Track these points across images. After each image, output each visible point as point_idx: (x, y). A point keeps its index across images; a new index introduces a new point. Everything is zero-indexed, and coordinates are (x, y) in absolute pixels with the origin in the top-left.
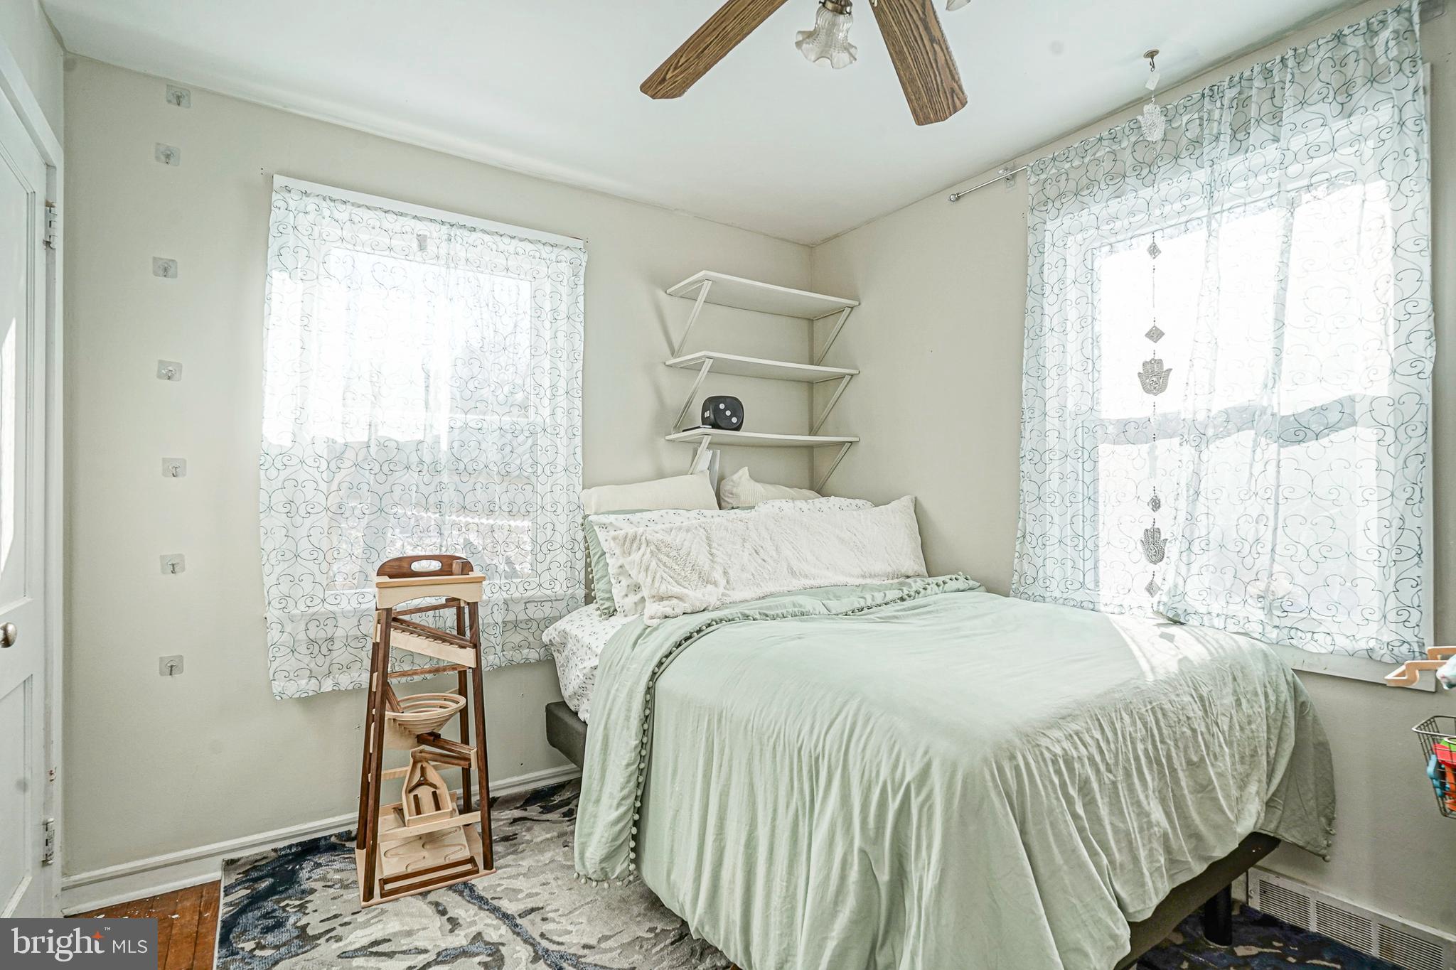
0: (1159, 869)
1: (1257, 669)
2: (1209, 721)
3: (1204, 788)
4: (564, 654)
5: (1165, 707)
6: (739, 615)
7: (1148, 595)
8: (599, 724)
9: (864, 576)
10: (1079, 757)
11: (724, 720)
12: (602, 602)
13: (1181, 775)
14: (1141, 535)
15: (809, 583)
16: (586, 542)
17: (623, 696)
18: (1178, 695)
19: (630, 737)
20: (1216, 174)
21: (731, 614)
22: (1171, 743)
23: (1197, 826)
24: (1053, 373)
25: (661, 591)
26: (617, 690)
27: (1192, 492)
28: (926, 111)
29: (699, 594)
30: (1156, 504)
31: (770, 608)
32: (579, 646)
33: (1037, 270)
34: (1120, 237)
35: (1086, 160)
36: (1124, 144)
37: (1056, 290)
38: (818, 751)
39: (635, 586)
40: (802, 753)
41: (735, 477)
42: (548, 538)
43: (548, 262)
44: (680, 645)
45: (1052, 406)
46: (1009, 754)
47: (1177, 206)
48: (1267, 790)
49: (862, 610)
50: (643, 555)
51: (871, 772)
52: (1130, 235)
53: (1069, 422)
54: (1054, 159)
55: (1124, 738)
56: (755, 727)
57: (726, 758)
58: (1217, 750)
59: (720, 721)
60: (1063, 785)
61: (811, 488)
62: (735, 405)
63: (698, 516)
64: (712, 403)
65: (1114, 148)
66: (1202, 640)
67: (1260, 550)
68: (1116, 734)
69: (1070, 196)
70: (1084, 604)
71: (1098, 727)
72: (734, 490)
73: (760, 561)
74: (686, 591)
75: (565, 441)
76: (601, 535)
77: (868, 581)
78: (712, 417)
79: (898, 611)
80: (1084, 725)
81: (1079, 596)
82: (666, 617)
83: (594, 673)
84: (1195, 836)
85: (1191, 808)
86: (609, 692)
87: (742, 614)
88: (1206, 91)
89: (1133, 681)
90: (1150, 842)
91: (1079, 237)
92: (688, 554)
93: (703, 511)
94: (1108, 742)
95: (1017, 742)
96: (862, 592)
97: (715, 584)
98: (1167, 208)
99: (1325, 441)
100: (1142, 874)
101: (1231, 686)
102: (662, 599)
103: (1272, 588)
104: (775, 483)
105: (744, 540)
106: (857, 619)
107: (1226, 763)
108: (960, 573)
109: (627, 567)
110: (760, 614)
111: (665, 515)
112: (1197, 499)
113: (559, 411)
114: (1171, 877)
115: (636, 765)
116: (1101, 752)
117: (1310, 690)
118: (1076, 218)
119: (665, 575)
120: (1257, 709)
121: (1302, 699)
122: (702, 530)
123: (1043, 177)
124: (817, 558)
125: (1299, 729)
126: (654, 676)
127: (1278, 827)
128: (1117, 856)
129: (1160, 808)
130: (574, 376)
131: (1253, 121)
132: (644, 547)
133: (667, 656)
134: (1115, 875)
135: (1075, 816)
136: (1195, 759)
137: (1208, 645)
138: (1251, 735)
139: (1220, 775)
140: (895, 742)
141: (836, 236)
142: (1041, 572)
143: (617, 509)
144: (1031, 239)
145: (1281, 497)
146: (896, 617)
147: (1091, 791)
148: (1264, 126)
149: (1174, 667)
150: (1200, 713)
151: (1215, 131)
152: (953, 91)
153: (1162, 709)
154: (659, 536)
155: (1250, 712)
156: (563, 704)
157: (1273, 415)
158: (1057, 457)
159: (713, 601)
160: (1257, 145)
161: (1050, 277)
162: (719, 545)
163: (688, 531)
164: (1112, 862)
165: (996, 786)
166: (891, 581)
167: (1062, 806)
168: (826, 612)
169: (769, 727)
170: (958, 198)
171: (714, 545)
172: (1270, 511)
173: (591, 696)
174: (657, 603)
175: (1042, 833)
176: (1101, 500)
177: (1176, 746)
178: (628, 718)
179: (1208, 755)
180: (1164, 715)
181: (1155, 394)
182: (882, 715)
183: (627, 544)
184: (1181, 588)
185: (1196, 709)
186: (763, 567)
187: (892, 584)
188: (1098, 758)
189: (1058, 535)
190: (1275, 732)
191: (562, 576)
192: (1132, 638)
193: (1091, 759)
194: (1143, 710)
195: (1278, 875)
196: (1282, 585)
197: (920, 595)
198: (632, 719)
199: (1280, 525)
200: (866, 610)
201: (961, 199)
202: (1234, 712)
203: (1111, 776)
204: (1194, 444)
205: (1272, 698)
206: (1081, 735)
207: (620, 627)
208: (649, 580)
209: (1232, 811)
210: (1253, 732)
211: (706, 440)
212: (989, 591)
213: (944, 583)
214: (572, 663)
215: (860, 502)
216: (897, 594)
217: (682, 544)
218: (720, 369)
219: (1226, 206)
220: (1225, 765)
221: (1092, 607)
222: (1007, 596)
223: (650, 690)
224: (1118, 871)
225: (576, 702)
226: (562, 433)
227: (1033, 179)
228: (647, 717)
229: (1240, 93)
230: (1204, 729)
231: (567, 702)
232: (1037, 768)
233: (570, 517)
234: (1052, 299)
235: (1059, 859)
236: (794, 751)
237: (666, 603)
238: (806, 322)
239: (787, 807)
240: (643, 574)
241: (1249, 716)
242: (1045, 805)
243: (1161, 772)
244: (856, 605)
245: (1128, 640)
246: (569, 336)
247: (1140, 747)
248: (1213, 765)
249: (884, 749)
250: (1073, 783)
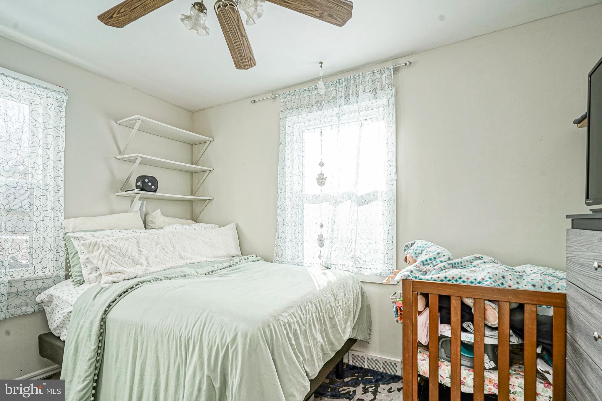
0: (320, 358)
1: (351, 282)
2: (336, 302)
3: (334, 326)
4: (51, 307)
5: (322, 299)
6: (154, 279)
7: (319, 259)
8: (72, 341)
9: (214, 257)
10: (293, 322)
11: (143, 329)
12: (75, 277)
13: (327, 323)
14: (317, 237)
15: (188, 261)
16: (66, 247)
17: (87, 324)
18: (327, 294)
19: (91, 345)
20: (340, 110)
21: (149, 278)
22: (324, 312)
23: (332, 340)
24: (289, 176)
25: (111, 270)
26: (84, 322)
27: (333, 222)
28: (240, 64)
29: (132, 270)
30: (322, 226)
31: (169, 274)
32: (61, 301)
33: (284, 136)
34: (311, 128)
35: (301, 97)
36: (313, 93)
37: (290, 144)
38: (188, 337)
39: (96, 268)
40: (182, 338)
41: (154, 214)
42: (41, 245)
43: (41, 97)
44: (121, 295)
45: (288, 189)
46: (268, 325)
47: (329, 119)
48: (353, 323)
49: (213, 272)
50: (101, 253)
51: (212, 341)
52: (314, 127)
53: (294, 194)
54: (289, 94)
55: (309, 312)
56: (159, 330)
57: (144, 346)
58: (338, 312)
59: (141, 329)
60: (287, 334)
61: (192, 220)
62: (154, 181)
63: (133, 233)
64: (141, 178)
65: (310, 94)
66: (335, 274)
67: (352, 242)
68: (306, 311)
69: (295, 109)
70: (299, 264)
71: (300, 309)
72: (153, 220)
73: (165, 253)
74: (125, 269)
75: (52, 193)
76: (75, 243)
77: (216, 259)
78: (141, 185)
79: (228, 271)
80: (295, 310)
81: (297, 261)
82: (114, 282)
83: (70, 314)
84: (331, 344)
85: (330, 334)
86: (78, 324)
87: (155, 278)
88: (338, 81)
89: (313, 291)
90: (317, 349)
91: (298, 125)
92: (127, 251)
93: (135, 230)
94: (304, 315)
95: (271, 320)
96: (213, 264)
97: (141, 265)
98: (326, 120)
99: (369, 205)
100: (314, 361)
101: (343, 289)
102: (112, 274)
103: (355, 254)
104: (175, 217)
105: (157, 243)
106: (210, 276)
107: (341, 316)
108: (254, 254)
109: (91, 259)
110: (164, 277)
111: (114, 232)
112: (334, 224)
113: (48, 178)
114: (324, 360)
115: (94, 359)
116: (301, 319)
117: (366, 288)
118: (297, 118)
119: (113, 262)
120: (350, 296)
121: (363, 291)
122: (134, 239)
123: (286, 100)
124: (193, 250)
125: (362, 301)
126: (106, 312)
127: (356, 335)
128: (306, 357)
129: (321, 336)
130: (59, 160)
131: (351, 94)
132: (101, 248)
133: (113, 302)
134: (305, 364)
135: (292, 345)
136: (332, 316)
137: (337, 275)
138: (348, 305)
139: (339, 321)
140: (223, 327)
141: (203, 109)
142: (284, 252)
143: (86, 229)
144: (281, 124)
145: (358, 223)
146: (227, 274)
147: (297, 334)
148: (354, 97)
149: (326, 284)
150: (334, 300)
151: (340, 95)
152: (251, 58)
153: (321, 300)
154: (110, 243)
155: (348, 297)
156: (51, 334)
157: (356, 195)
158: (290, 208)
159: (140, 273)
160: (352, 103)
161: (288, 139)
162: (143, 246)
163: (127, 240)
164: (304, 359)
165: (263, 338)
166: (226, 259)
167: (287, 342)
168: (196, 274)
169: (166, 329)
170: (255, 102)
171: (141, 246)
172: (355, 229)
173: (68, 327)
174: (109, 276)
175: (280, 354)
176: (304, 224)
177: (326, 312)
178: (90, 336)
179: (336, 314)
180: (322, 302)
181: (322, 186)
182: (218, 316)
183: (91, 247)
184: (329, 256)
185: (332, 299)
186: (167, 256)
187: (226, 260)
188: (300, 321)
189: (290, 238)
190: (355, 303)
191: (50, 265)
192: (313, 275)
193: (298, 322)
194: (316, 301)
195: (357, 351)
196: (358, 254)
197: (238, 264)
198: (92, 336)
199: (357, 233)
200: (214, 272)
201: (256, 103)
202: (344, 298)
203: (304, 327)
204: (333, 204)
205: (355, 292)
206: (294, 314)
207: (86, 289)
208: (104, 265)
209: (342, 332)
210: (349, 304)
211: (138, 196)
212: (265, 261)
213: (248, 258)
214: (56, 311)
215: (213, 225)
216: (229, 264)
217: (123, 246)
218: (144, 162)
219: (343, 122)
220: (341, 317)
221: (301, 264)
222: (272, 262)
223: (103, 320)
224: (306, 362)
225: (58, 331)
226: (51, 189)
227: (282, 100)
228: (101, 333)
229: (347, 84)
230: (335, 306)
231: (53, 332)
232: (278, 329)
233: (56, 234)
234: (288, 147)
235: (286, 362)
236: (178, 338)
237: (113, 275)
238: (190, 145)
239: (175, 364)
240: (100, 262)
241: (348, 299)
242: (281, 342)
243: (321, 323)
244: (210, 270)
245: (312, 276)
246: (56, 138)
247: (314, 315)
248: (337, 318)
249: (218, 331)
250: (291, 332)
